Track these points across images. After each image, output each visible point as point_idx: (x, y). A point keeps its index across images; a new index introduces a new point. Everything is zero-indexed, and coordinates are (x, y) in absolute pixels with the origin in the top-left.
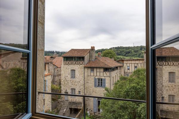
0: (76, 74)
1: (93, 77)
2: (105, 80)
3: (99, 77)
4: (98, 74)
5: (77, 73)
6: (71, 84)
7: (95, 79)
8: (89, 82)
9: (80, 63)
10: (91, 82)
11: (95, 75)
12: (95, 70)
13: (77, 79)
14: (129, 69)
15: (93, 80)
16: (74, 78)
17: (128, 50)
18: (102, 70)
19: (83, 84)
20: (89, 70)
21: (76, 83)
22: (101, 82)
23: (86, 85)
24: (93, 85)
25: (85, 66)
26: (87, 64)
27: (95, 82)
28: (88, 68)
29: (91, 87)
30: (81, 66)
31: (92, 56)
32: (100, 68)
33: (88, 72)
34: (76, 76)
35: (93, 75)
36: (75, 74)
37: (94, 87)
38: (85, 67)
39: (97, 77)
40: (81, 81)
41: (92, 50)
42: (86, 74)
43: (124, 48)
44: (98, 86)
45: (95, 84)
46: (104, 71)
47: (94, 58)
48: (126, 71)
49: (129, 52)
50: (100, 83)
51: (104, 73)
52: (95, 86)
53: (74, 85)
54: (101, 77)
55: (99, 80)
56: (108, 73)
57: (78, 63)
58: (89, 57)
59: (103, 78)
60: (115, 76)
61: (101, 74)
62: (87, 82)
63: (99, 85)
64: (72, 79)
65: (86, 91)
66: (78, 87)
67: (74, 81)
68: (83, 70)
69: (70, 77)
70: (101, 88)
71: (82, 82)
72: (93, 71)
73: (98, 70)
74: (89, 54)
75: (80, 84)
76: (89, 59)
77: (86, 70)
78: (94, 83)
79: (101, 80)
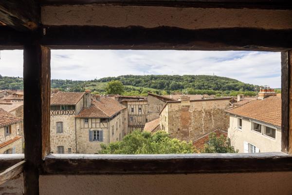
0: (64, 127)
1: (87, 130)
2: (102, 132)
3: (95, 129)
4: (94, 125)
5: (66, 126)
6: (57, 140)
7: (90, 132)
8: (82, 135)
9: (70, 112)
10: (85, 136)
11: (90, 127)
12: (90, 121)
13: (65, 134)
14: (133, 111)
15: (88, 133)
16: (62, 132)
17: (138, 80)
18: (98, 121)
19: (75, 139)
20: (82, 121)
21: (65, 139)
22: (98, 136)
23: (78, 140)
24: (88, 139)
25: (77, 116)
26: (80, 113)
27: (90, 136)
28: (81, 118)
29: (85, 142)
30: (71, 116)
31: (86, 102)
32: (96, 118)
33: (80, 123)
34: (64, 129)
35: (87, 127)
36: (62, 127)
37: (88, 142)
38: (76, 118)
39: (92, 130)
40: (71, 136)
41: (86, 94)
42: (78, 126)
43: (134, 77)
44: (94, 140)
45: (90, 138)
46: (101, 122)
47: (89, 104)
48: (130, 113)
49: (139, 82)
50: (96, 136)
51: (101, 124)
52: (90, 140)
53: (62, 141)
54: (97, 129)
55: (95, 132)
56: (105, 124)
57: (67, 113)
58: (82, 104)
59: (100, 130)
60: (116, 123)
61: (97, 126)
62: (79, 136)
63: (95, 138)
64: (59, 134)
65: (78, 147)
66: (68, 143)
67: (62, 136)
68: (74, 121)
69: (55, 132)
70: (98, 142)
71: (73, 137)
72: (88, 122)
73: (94, 121)
74: (82, 100)
75: (70, 139)
76: (82, 106)
77: (78, 121)
78: (88, 137)
79: (98, 132)
